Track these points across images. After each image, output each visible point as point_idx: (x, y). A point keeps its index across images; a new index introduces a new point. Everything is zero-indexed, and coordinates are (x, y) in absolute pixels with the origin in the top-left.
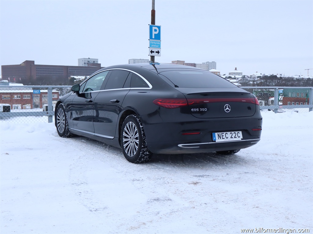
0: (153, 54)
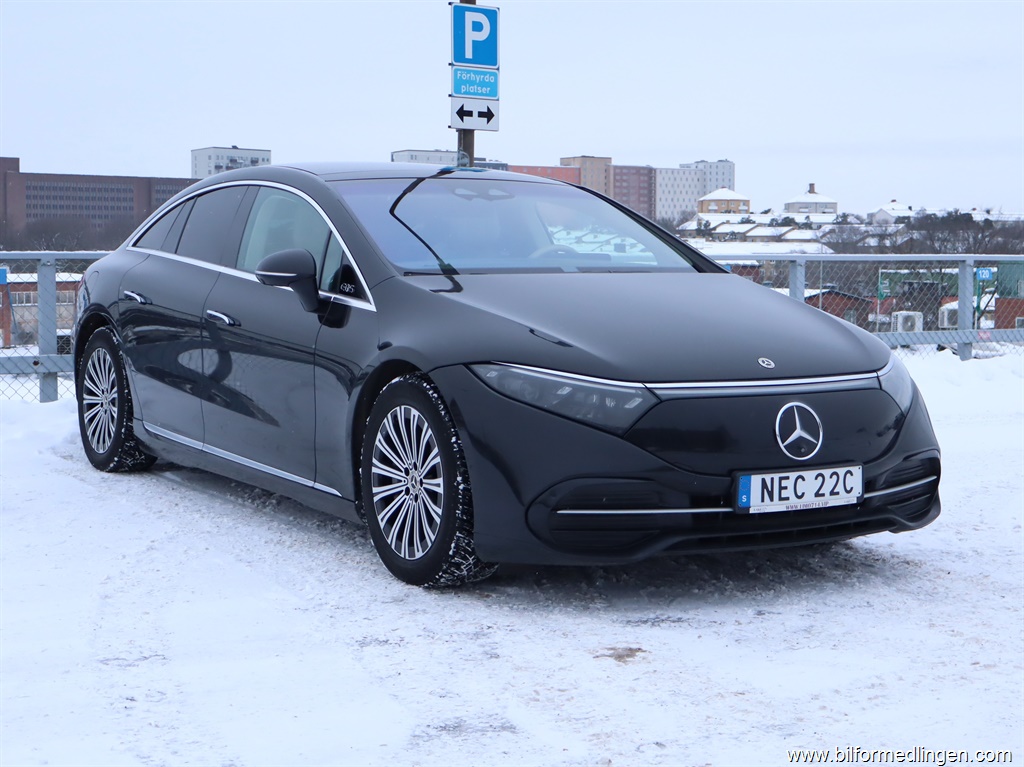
0: (468, 123)
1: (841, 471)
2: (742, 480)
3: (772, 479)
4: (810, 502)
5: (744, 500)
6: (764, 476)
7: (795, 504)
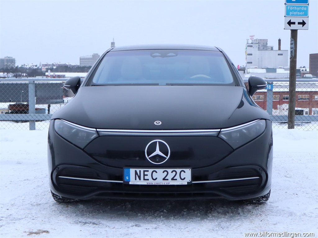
1: (178, 170)
2: (126, 170)
3: (140, 171)
4: (160, 181)
5: (127, 178)
6: (136, 169)
7: (151, 182)
